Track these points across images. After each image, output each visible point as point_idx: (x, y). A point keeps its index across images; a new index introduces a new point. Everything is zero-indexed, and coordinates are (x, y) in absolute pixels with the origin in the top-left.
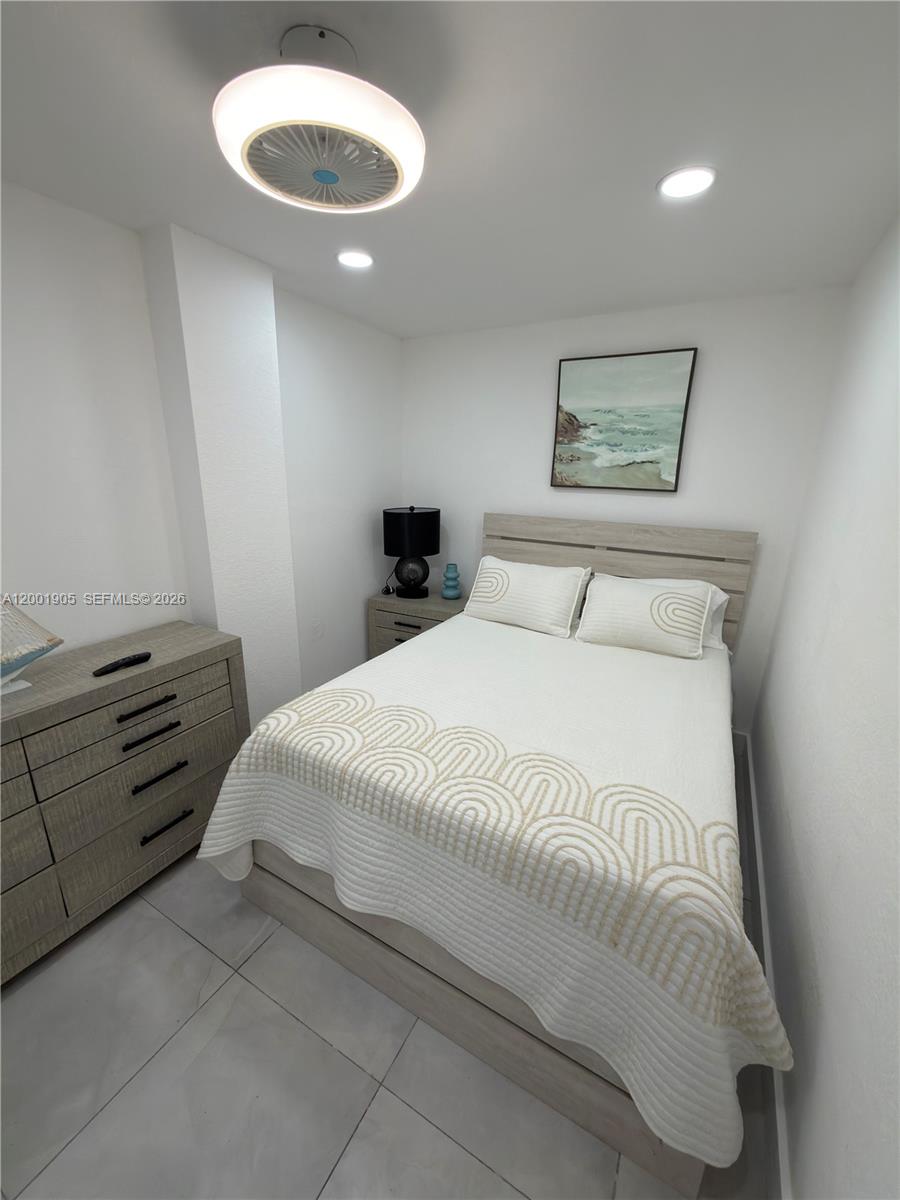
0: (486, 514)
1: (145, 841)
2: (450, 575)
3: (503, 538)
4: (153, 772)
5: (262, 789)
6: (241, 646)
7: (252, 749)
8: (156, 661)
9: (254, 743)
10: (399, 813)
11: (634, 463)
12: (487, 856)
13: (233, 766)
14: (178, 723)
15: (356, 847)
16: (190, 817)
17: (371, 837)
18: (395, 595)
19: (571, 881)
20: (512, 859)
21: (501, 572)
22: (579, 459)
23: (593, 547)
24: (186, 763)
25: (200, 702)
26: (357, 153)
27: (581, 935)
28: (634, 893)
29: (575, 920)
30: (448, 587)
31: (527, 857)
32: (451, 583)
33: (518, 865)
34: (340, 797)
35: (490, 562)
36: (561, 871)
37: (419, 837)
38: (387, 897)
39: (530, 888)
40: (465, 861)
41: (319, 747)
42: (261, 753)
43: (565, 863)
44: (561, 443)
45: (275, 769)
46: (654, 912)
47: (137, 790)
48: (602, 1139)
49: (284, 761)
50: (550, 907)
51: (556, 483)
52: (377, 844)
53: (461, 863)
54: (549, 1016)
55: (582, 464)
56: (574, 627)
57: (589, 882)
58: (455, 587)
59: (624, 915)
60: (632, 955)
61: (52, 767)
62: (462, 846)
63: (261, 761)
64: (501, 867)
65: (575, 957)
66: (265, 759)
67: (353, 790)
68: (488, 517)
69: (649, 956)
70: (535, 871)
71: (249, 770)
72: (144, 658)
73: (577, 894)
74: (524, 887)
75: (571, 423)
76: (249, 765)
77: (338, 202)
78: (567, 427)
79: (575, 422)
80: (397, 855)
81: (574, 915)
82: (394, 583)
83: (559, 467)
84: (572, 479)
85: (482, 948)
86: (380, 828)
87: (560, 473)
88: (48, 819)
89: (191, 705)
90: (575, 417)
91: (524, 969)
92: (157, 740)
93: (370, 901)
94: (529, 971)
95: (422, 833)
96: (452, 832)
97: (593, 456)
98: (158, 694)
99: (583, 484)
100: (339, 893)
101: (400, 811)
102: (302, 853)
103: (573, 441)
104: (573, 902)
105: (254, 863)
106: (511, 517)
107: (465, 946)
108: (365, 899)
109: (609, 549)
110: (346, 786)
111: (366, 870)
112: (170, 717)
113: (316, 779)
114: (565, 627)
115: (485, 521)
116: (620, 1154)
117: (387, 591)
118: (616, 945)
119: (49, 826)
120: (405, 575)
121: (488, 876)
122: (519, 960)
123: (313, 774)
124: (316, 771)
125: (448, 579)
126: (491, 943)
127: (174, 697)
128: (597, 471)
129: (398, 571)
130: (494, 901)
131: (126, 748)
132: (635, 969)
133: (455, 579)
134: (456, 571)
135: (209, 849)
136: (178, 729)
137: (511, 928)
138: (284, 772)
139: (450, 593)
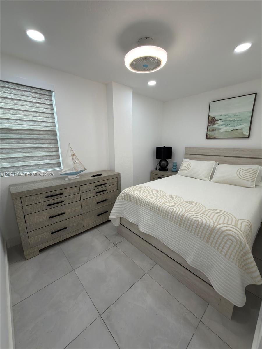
0: (185, 148)
1: (98, 215)
2: (175, 165)
3: (191, 154)
4: (101, 200)
5: (123, 205)
6: (120, 175)
7: (122, 195)
8: (103, 175)
9: (122, 193)
10: (154, 209)
11: (234, 130)
12: (175, 219)
13: (118, 198)
14: (106, 190)
15: (144, 217)
16: (107, 212)
17: (147, 215)
18: (158, 170)
19: (197, 225)
20: (181, 220)
21: (189, 162)
22: (215, 130)
23: (219, 156)
24: (107, 200)
25: (111, 186)
26: (153, 59)
27: (199, 239)
28: (214, 228)
29: (197, 236)
30: (174, 168)
31: (185, 219)
32: (174, 167)
33: (183, 221)
34: (141, 205)
35: (186, 160)
36: (194, 223)
37: (159, 215)
38: (151, 230)
39: (186, 227)
40: (170, 221)
41: (137, 194)
42: (124, 196)
43: (195, 221)
44: (210, 126)
45: (127, 200)
46: (219, 233)
47: (98, 203)
48: (204, 299)
49: (129, 198)
50: (191, 232)
51: (208, 138)
52: (149, 216)
53: (169, 221)
54: (190, 260)
55: (216, 131)
56: (211, 179)
57: (201, 225)
58: (176, 168)
59: (211, 234)
60: (212, 245)
61: (83, 193)
62: (169, 217)
63: (124, 198)
64: (179, 222)
65: (197, 245)
66: (125, 197)
67: (144, 204)
68: (187, 149)
69: (217, 245)
70: (187, 223)
71: (121, 200)
72: (101, 175)
73: (198, 229)
74: (184, 227)
75: (213, 120)
76: (121, 198)
77: (148, 70)
78: (212, 121)
79: (214, 119)
80: (153, 220)
81: (197, 234)
82: (158, 167)
83: (209, 133)
84: (213, 136)
85: (173, 243)
86: (150, 213)
87: (209, 135)
88: (82, 204)
89: (109, 187)
90: (214, 118)
91: (184, 249)
92: (102, 193)
93: (146, 230)
94: (185, 249)
95: (160, 214)
96: (167, 213)
97: (220, 129)
98: (103, 182)
99: (216, 137)
100: (139, 228)
101: (155, 208)
102: (131, 220)
103: (213, 125)
104: (197, 231)
105: (120, 224)
106: (193, 148)
107: (169, 242)
108: (145, 229)
109: (225, 156)
110: (142, 203)
111: (146, 222)
112: (105, 188)
113: (136, 202)
114: (208, 178)
115: (185, 150)
116: (209, 304)
117: (156, 169)
118: (208, 242)
119: (82, 206)
120: (162, 165)
121: (175, 224)
122: (182, 246)
123: (135, 200)
124: (136, 200)
125: (174, 166)
126: (176, 242)
127: (106, 184)
128: (222, 133)
129: (160, 163)
130: (176, 231)
131: (97, 193)
132: (213, 248)
133: (176, 166)
134: (176, 164)
135: (112, 217)
136: (106, 191)
137: (181, 238)
138: (128, 200)
139: (174, 170)
